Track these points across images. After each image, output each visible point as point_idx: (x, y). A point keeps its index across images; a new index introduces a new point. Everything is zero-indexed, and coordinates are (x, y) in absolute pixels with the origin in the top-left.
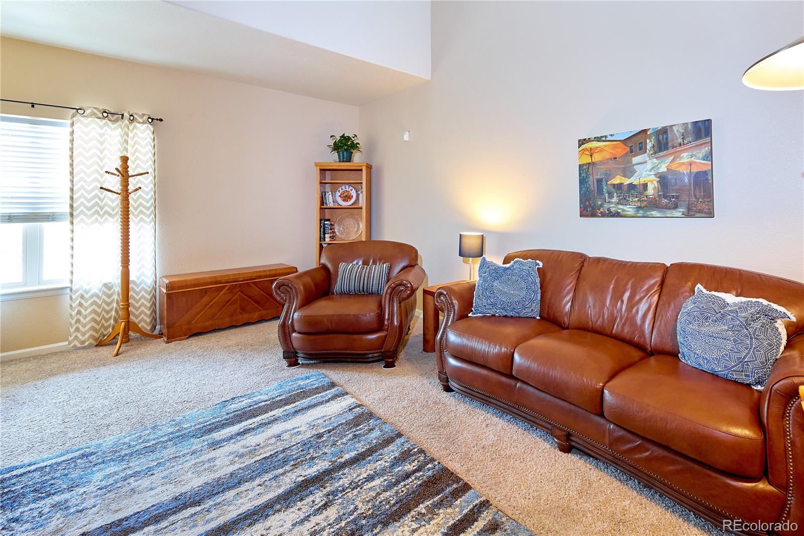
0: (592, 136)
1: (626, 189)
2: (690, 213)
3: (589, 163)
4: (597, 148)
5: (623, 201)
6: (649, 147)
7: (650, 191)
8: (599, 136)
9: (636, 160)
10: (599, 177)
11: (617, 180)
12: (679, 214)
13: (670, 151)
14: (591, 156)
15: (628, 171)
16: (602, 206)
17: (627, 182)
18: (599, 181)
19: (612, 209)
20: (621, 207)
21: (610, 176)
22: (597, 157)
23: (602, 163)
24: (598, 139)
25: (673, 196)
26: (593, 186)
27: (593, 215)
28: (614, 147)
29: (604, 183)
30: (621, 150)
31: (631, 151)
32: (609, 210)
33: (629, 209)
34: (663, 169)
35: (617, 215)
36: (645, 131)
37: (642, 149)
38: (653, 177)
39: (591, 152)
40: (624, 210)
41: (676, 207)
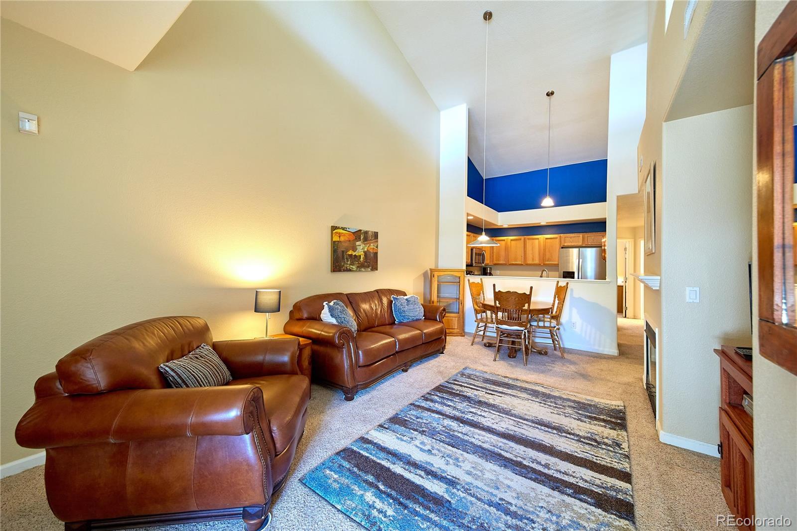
0: (341, 226)
1: (353, 257)
2: (372, 270)
3: (338, 241)
4: (342, 233)
5: (352, 264)
6: (362, 238)
7: (362, 259)
8: (344, 227)
9: (358, 243)
10: (343, 250)
11: (350, 252)
12: (369, 270)
13: (368, 242)
14: (340, 237)
15: (354, 249)
16: (343, 266)
17: (354, 254)
18: (343, 252)
19: (348, 268)
20: (351, 266)
21: (348, 250)
22: (342, 239)
23: (345, 242)
24: (343, 229)
25: (368, 262)
26: (340, 255)
27: (340, 271)
28: (350, 235)
29: (345, 253)
30: (352, 237)
31: (356, 239)
32: (346, 268)
33: (354, 268)
34: (366, 250)
35: (350, 270)
36: (360, 230)
37: (359, 239)
38: (362, 253)
39: (340, 235)
40: (352, 268)
41: (369, 267)
